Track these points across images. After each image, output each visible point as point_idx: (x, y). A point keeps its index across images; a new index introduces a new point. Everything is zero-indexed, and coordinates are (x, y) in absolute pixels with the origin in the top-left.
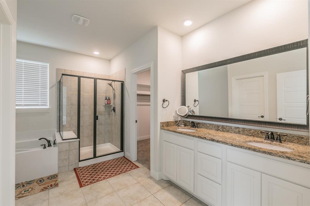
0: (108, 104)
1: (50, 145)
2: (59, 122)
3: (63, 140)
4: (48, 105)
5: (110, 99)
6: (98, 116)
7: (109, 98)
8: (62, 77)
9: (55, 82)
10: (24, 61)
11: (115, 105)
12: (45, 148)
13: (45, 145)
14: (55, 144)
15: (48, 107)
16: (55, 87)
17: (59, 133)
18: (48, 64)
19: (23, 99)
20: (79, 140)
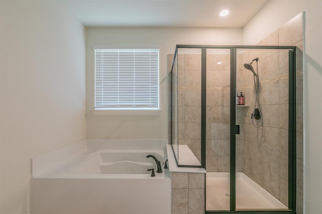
0: (240, 105)
1: (160, 171)
2: (170, 130)
3: (179, 166)
4: (159, 106)
5: (243, 97)
6: (238, 126)
7: (241, 95)
8: (176, 51)
9: (166, 73)
10: (135, 51)
11: (259, 105)
12: (153, 175)
13: (153, 170)
14: (167, 168)
15: (158, 109)
16: (166, 80)
17: (170, 145)
18: (159, 50)
19: (134, 99)
20: (204, 171)
